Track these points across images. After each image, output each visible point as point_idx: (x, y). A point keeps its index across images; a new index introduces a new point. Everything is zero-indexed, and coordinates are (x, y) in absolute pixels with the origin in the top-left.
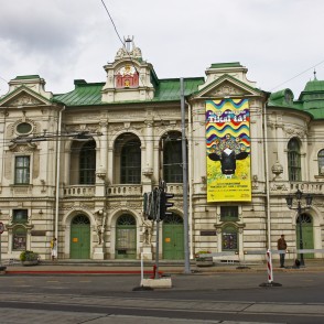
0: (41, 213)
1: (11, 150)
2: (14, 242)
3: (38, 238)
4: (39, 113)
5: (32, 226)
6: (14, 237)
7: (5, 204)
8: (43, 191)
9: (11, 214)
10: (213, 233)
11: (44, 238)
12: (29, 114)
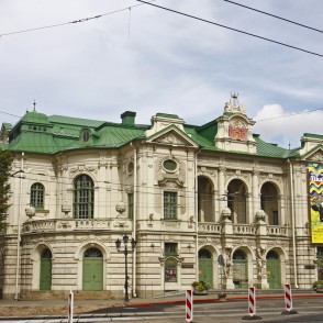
0: (189, 247)
1: (159, 185)
2: (166, 273)
3: (188, 271)
4: (184, 153)
5: (183, 259)
6: (166, 269)
7: (157, 237)
8: (190, 227)
9: (163, 247)
10: (313, 267)
11: (192, 271)
12: (174, 152)
